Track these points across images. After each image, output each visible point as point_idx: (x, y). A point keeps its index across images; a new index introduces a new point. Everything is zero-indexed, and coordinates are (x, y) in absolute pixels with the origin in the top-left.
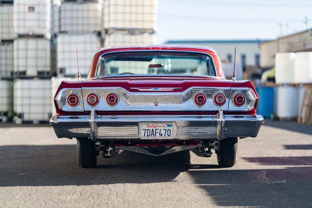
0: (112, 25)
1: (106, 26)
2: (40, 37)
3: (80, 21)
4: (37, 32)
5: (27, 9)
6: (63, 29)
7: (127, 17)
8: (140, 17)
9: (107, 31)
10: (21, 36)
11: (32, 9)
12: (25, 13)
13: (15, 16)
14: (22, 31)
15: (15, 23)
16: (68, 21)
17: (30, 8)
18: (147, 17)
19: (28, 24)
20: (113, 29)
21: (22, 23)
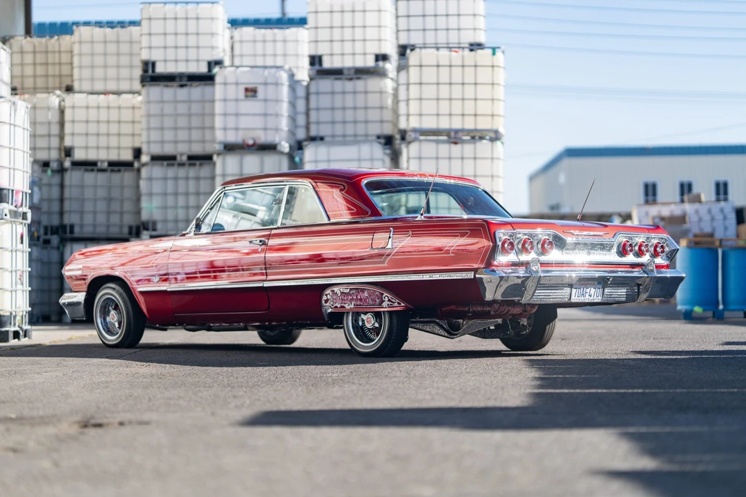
0: (414, 123)
1: (403, 125)
2: (269, 148)
3: (349, 115)
4: (263, 138)
5: (242, 94)
6: (313, 133)
7: (444, 107)
8: (469, 107)
9: (403, 135)
10: (230, 148)
11: (251, 92)
12: (237, 100)
13: (219, 107)
14: (232, 138)
15: (219, 122)
16: (325, 116)
17: (247, 90)
18: (483, 107)
19: (244, 122)
20: (415, 130)
21: (231, 122)
